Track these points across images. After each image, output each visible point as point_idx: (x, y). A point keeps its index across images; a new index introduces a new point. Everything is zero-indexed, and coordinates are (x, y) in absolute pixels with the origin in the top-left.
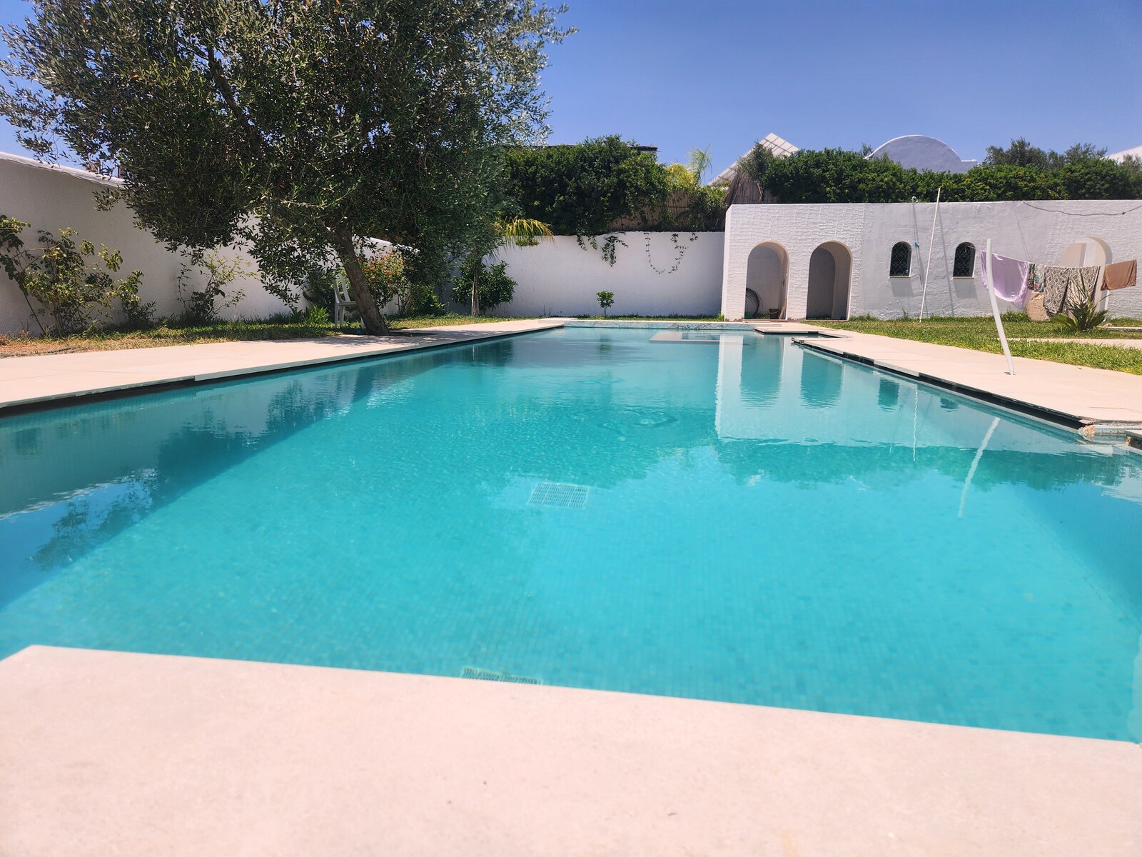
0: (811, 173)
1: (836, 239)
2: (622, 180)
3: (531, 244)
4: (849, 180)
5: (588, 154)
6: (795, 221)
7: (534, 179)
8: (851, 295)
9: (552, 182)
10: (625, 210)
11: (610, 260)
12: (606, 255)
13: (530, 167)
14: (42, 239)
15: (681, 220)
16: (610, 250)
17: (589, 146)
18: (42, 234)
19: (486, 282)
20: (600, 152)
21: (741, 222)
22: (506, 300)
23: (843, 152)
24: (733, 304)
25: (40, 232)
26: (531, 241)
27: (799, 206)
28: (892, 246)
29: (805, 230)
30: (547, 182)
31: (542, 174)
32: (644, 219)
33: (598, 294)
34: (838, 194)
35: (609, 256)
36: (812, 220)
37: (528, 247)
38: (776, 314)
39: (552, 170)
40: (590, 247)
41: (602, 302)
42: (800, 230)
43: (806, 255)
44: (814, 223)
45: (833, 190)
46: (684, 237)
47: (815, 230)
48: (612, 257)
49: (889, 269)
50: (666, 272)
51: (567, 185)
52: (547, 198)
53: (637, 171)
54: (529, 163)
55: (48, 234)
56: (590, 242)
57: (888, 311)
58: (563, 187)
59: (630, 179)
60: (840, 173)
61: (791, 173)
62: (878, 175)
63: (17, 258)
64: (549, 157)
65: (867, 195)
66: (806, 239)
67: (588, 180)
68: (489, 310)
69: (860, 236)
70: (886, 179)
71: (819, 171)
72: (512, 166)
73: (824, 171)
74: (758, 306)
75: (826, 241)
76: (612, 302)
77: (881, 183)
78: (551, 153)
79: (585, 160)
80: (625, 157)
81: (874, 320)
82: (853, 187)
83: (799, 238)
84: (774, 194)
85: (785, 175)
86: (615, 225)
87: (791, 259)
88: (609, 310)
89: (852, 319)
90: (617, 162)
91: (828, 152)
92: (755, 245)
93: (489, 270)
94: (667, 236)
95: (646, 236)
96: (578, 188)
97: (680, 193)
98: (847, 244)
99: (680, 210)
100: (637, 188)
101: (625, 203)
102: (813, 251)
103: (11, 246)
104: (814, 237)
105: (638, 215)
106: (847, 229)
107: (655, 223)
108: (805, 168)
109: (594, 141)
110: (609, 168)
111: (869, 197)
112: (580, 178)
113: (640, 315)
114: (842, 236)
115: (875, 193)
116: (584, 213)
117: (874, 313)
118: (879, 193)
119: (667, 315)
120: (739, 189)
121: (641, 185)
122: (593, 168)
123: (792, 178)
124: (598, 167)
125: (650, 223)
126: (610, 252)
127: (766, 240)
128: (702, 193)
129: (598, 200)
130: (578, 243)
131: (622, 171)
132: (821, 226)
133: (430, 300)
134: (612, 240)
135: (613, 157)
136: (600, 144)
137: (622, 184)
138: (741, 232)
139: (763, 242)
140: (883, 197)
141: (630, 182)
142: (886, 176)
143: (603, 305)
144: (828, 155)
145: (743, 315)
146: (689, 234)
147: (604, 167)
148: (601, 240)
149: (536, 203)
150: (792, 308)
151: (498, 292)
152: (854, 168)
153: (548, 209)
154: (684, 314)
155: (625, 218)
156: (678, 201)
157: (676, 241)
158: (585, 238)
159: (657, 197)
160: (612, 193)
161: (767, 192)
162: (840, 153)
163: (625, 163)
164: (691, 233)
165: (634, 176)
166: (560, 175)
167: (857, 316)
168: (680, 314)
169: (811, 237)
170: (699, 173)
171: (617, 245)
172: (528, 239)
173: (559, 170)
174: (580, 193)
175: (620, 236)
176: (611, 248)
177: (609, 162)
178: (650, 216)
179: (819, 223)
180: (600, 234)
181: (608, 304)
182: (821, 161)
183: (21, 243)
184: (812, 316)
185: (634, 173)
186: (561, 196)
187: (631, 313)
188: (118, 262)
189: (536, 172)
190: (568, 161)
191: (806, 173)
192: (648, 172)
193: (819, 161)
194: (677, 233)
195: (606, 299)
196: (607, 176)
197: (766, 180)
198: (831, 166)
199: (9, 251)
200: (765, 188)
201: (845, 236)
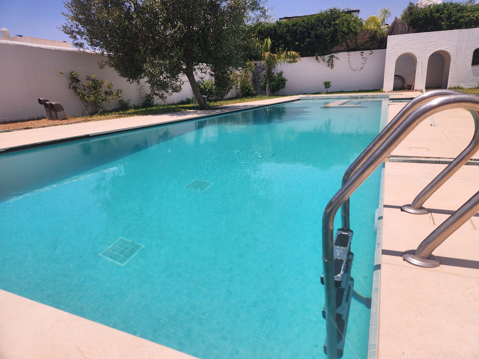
0: (433, 16)
1: (442, 49)
2: (336, 29)
3: (294, 62)
4: (454, 18)
5: (321, 18)
6: (420, 41)
7: (296, 32)
8: (450, 76)
9: (304, 33)
10: (337, 43)
11: (331, 66)
12: (329, 64)
13: (294, 27)
14: (87, 79)
15: (366, 45)
16: (331, 61)
17: (321, 14)
18: (87, 77)
19: (274, 80)
20: (327, 16)
21: (393, 44)
22: (282, 88)
23: (453, 3)
24: (389, 83)
25: (87, 76)
26: (294, 61)
27: (423, 34)
28: (473, 51)
29: (426, 45)
30: (302, 33)
31: (300, 30)
32: (348, 46)
33: (324, 82)
34: (448, 25)
36: (430, 40)
37: (293, 63)
38: (410, 88)
39: (305, 27)
40: (322, 61)
41: (326, 86)
42: (423, 46)
43: (426, 58)
44: (432, 42)
45: (446, 23)
46: (366, 53)
47: (431, 45)
48: (332, 65)
49: (471, 62)
50: (358, 70)
51: (311, 34)
52: (302, 41)
54: (294, 25)
55: (89, 77)
56: (321, 59)
57: (470, 84)
58: (309, 34)
59: (340, 28)
60: (450, 14)
61: (423, 17)
62: (472, 13)
63: (78, 87)
64: (303, 21)
65: (464, 24)
66: (426, 50)
67: (321, 30)
68: (276, 93)
69: (456, 47)
70: (476, 15)
71: (439, 14)
72: (286, 27)
73: (441, 14)
74: (403, 84)
75: (437, 50)
76: (330, 86)
77: (473, 17)
78: (304, 19)
79: (320, 21)
80: (339, 17)
81: (462, 88)
82: (457, 21)
83: (423, 49)
84: (414, 28)
85: (420, 18)
86: (334, 50)
87: (418, 60)
88: (329, 90)
89: (449, 89)
90: (334, 20)
91: (444, 4)
92: (399, 55)
93: (275, 75)
94: (358, 53)
95: (348, 54)
96: (316, 34)
97: (365, 32)
98: (448, 51)
99: (365, 40)
100: (343, 32)
101: (338, 40)
102: (430, 55)
103: (76, 82)
105: (344, 44)
106: (449, 43)
107: (353, 47)
108: (430, 14)
109: (324, 11)
110: (330, 24)
111: (466, 24)
112: (317, 30)
113: (344, 91)
114: (446, 47)
115: (469, 23)
116: (319, 46)
117: (462, 85)
118: (472, 23)
119: (358, 90)
120: (396, 27)
121: (345, 30)
122: (323, 25)
123: (423, 19)
124: (325, 24)
125: (350, 48)
126: (331, 63)
127: (406, 52)
128: (375, 31)
129: (325, 39)
130: (316, 60)
131: (336, 24)
132: (434, 43)
133: (250, 90)
134: (333, 57)
135: (332, 18)
136: (327, 12)
137: (336, 30)
138: (393, 49)
139: (404, 53)
140: (474, 25)
142: (476, 14)
143: (326, 87)
144: (444, 6)
145: (392, 89)
146: (369, 52)
147: (328, 24)
148: (327, 57)
149: (296, 44)
150: (417, 84)
151: (279, 85)
152: (458, 11)
153: (302, 45)
154: (366, 89)
155: (338, 46)
156: (363, 36)
157: (362, 55)
158: (319, 57)
159: (353, 35)
160: (331, 35)
161: (411, 28)
162: (451, 4)
163: (338, 21)
164: (370, 51)
165: (342, 26)
166: (308, 29)
167: (452, 87)
168: (364, 89)
169: (429, 49)
170: (384, 19)
171: (334, 59)
172: (293, 60)
173: (307, 27)
174: (317, 37)
175: (335, 55)
177: (331, 20)
178: (351, 44)
179: (434, 41)
180: (326, 55)
181: (328, 87)
182: (440, 9)
183: (80, 81)
184: (428, 88)
185: (342, 25)
186: (308, 39)
187: (340, 90)
188: (111, 86)
189: (297, 29)
190: (312, 22)
191: (431, 16)
192: (349, 23)
193: (439, 9)
194: (363, 51)
195: (327, 84)
196: (329, 28)
197: (410, 22)
198: (445, 11)
199: (76, 84)
200: (410, 25)
201: (448, 47)
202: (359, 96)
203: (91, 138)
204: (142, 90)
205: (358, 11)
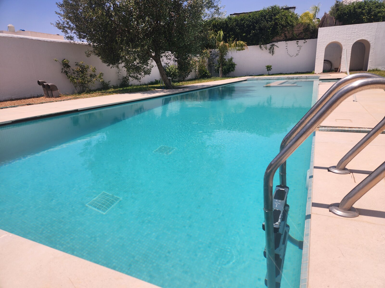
0: (356, 11)
1: (363, 38)
2: (276, 22)
3: (242, 50)
4: (374, 12)
5: (264, 14)
6: (345, 32)
7: (243, 26)
8: (369, 61)
9: (250, 26)
10: (277, 34)
11: (272, 53)
12: (270, 51)
13: (242, 21)
14: (76, 65)
15: (300, 35)
16: (272, 49)
17: (264, 11)
18: (76, 63)
19: (225, 65)
20: (269, 12)
21: (323, 35)
22: (232, 71)
24: (319, 66)
26: (242, 49)
27: (348, 26)
29: (350, 36)
30: (248, 26)
31: (246, 23)
32: (286, 36)
33: (266, 66)
34: (368, 19)
35: (271, 52)
36: (353, 31)
38: (337, 70)
39: (251, 21)
40: (264, 49)
41: (268, 69)
42: (348, 36)
43: (350, 46)
44: (354, 33)
45: (366, 17)
46: (301, 42)
47: (354, 35)
48: (273, 52)
50: (294, 56)
51: (256, 27)
52: (248, 32)
53: (282, 18)
54: (242, 20)
55: (78, 63)
56: (264, 47)
58: (254, 27)
59: (279, 22)
60: (370, 10)
61: (348, 12)
63: (69, 71)
64: (250, 16)
65: (382, 18)
66: (350, 39)
67: (264, 23)
68: (227, 75)
69: (374, 36)
72: (236, 22)
73: (362, 10)
74: (331, 67)
75: (359, 39)
78: (250, 15)
79: (263, 16)
80: (278, 13)
81: (379, 70)
82: (375, 15)
83: (347, 39)
84: (340, 21)
85: (345, 13)
86: (274, 40)
87: (344, 48)
88: (271, 72)
89: (369, 71)
90: (275, 15)
92: (328, 43)
93: (227, 60)
94: (294, 42)
95: (286, 43)
96: (260, 27)
97: (300, 25)
98: (368, 40)
99: (300, 32)
100: (282, 25)
101: (278, 31)
102: (353, 44)
103: (67, 68)
104: (354, 38)
105: (283, 35)
106: (369, 33)
107: (290, 37)
108: (353, 10)
109: (266, 8)
110: (271, 18)
112: (260, 23)
113: (283, 73)
114: (366, 37)
116: (262, 36)
117: (379, 68)
119: (294, 72)
120: (325, 20)
121: (283, 24)
122: (265, 19)
123: (348, 14)
124: (267, 19)
125: (288, 38)
126: (272, 50)
127: (333, 41)
128: (308, 24)
129: (267, 31)
130: (260, 48)
131: (277, 19)
132: (357, 33)
133: (206, 73)
134: (273, 45)
135: (273, 14)
136: (269, 9)
137: (276, 24)
138: (322, 38)
139: (332, 42)
141: (279, 23)
143: (268, 70)
144: (365, 3)
145: (322, 71)
146: (303, 41)
147: (270, 18)
148: (268, 46)
149: (244, 35)
150: (342, 68)
151: (230, 68)
152: (377, 7)
153: (249, 36)
154: (301, 72)
155: (278, 37)
156: (299, 28)
157: (298, 44)
158: (262, 46)
159: (290, 27)
160: (272, 28)
161: (337, 21)
162: (371, 1)
163: (278, 16)
166: (253, 23)
167: (371, 69)
168: (299, 72)
169: (353, 38)
170: (315, 14)
171: (275, 47)
172: (242, 48)
173: (253, 21)
174: (261, 29)
175: (276, 44)
176: (272, 48)
177: (272, 16)
178: (288, 35)
179: (356, 32)
180: (268, 44)
181: (270, 70)
182: (362, 6)
183: (70, 67)
184: (352, 70)
185: (281, 19)
186: (253, 31)
187: (279, 73)
188: (95, 70)
189: (244, 23)
190: (257, 17)
191: (354, 11)
192: (287, 18)
193: (360, 6)
194: (298, 41)
195: (269, 68)
196: (271, 22)
197: (337, 16)
198: (366, 7)
199: (67, 69)
200: (336, 19)
201: (368, 37)
202: (295, 77)
203: (79, 112)
204: (120, 73)
205: (294, 8)
